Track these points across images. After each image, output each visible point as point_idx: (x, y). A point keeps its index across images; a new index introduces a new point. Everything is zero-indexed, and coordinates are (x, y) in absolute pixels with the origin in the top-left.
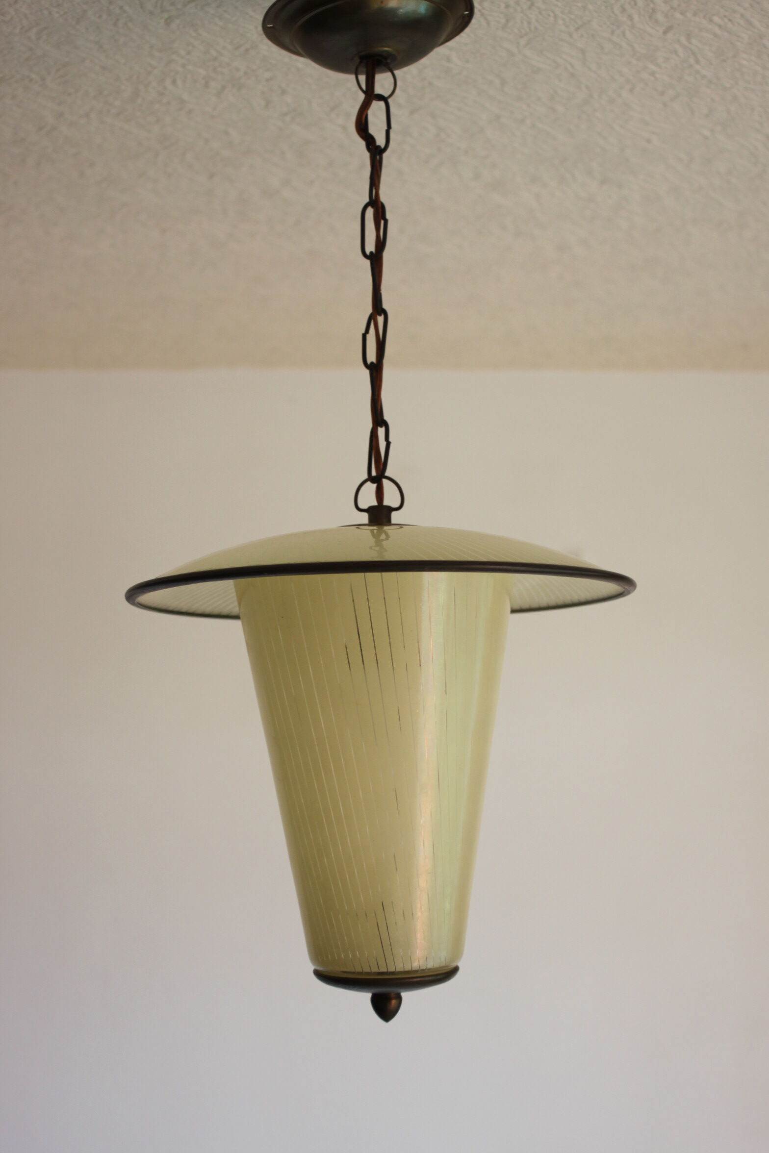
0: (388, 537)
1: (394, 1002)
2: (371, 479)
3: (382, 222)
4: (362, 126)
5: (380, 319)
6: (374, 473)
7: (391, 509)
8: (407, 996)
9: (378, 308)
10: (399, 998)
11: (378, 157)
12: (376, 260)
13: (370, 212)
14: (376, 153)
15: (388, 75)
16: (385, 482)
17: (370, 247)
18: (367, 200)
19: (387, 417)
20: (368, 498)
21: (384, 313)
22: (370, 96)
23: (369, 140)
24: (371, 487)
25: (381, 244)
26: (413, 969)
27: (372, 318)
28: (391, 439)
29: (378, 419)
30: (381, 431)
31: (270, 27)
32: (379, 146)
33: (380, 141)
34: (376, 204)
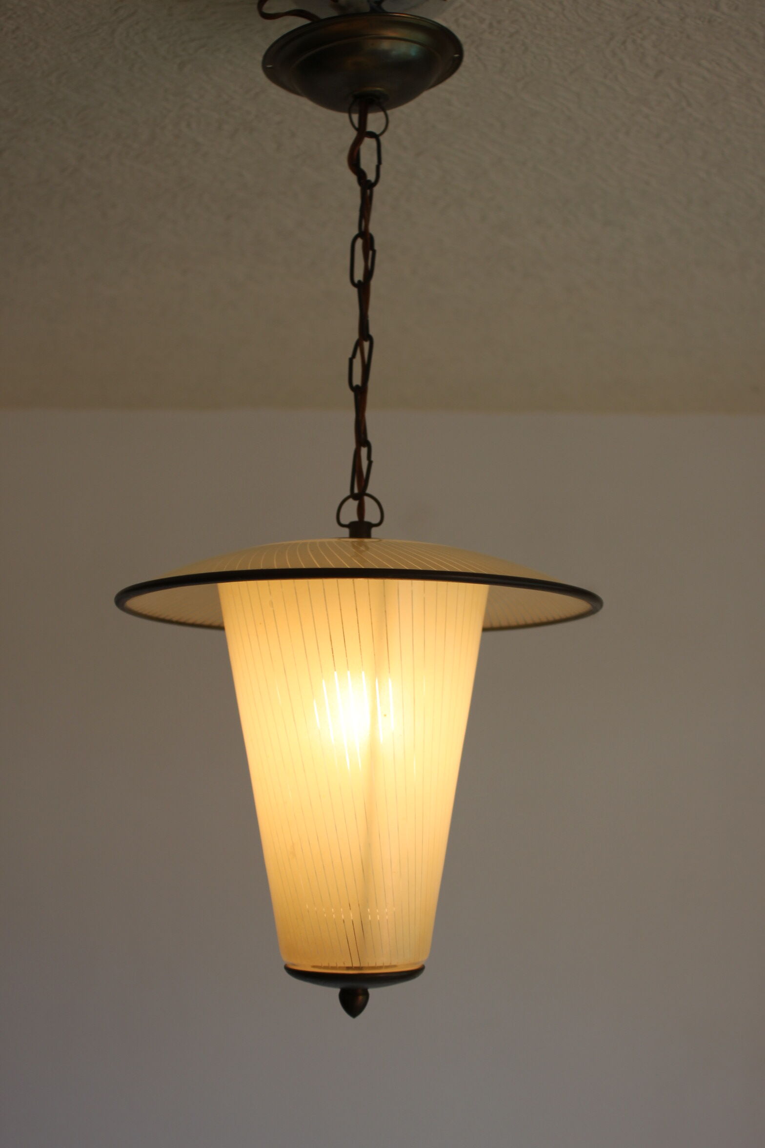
0: (367, 548)
1: (361, 998)
2: (353, 496)
3: (371, 253)
4: (354, 162)
5: (366, 345)
6: (356, 491)
7: (370, 526)
8: (371, 991)
9: (364, 333)
10: (366, 995)
11: (368, 191)
12: (363, 289)
13: (359, 243)
14: (367, 186)
15: (381, 114)
16: (367, 499)
17: (359, 276)
18: (356, 231)
19: (370, 438)
20: (350, 514)
21: (370, 339)
22: (362, 132)
23: (361, 175)
24: (353, 504)
25: (369, 273)
26: (377, 965)
27: (358, 344)
28: (373, 458)
29: (362, 439)
30: (364, 451)
31: (270, 68)
32: (369, 181)
33: (371, 177)
34: (365, 237)
